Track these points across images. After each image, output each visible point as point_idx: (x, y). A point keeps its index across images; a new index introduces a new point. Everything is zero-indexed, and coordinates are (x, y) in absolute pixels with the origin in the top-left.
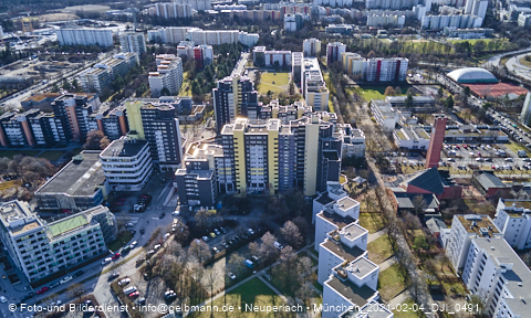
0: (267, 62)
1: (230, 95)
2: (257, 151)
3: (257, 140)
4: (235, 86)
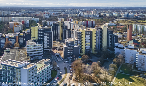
2: (88, 37)
3: (88, 33)
4: (60, 24)
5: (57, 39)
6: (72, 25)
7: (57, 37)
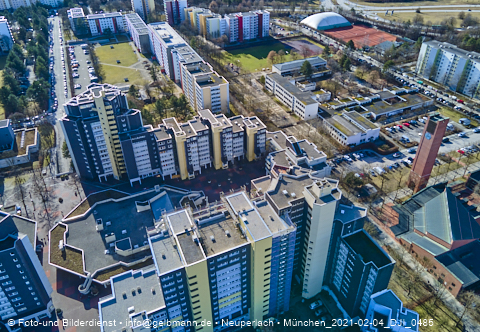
0: (94, 30)
1: (93, 125)
2: (228, 274)
3: (229, 259)
4: (101, 109)
5: (102, 172)
6: (174, 55)
7: (100, 165)
